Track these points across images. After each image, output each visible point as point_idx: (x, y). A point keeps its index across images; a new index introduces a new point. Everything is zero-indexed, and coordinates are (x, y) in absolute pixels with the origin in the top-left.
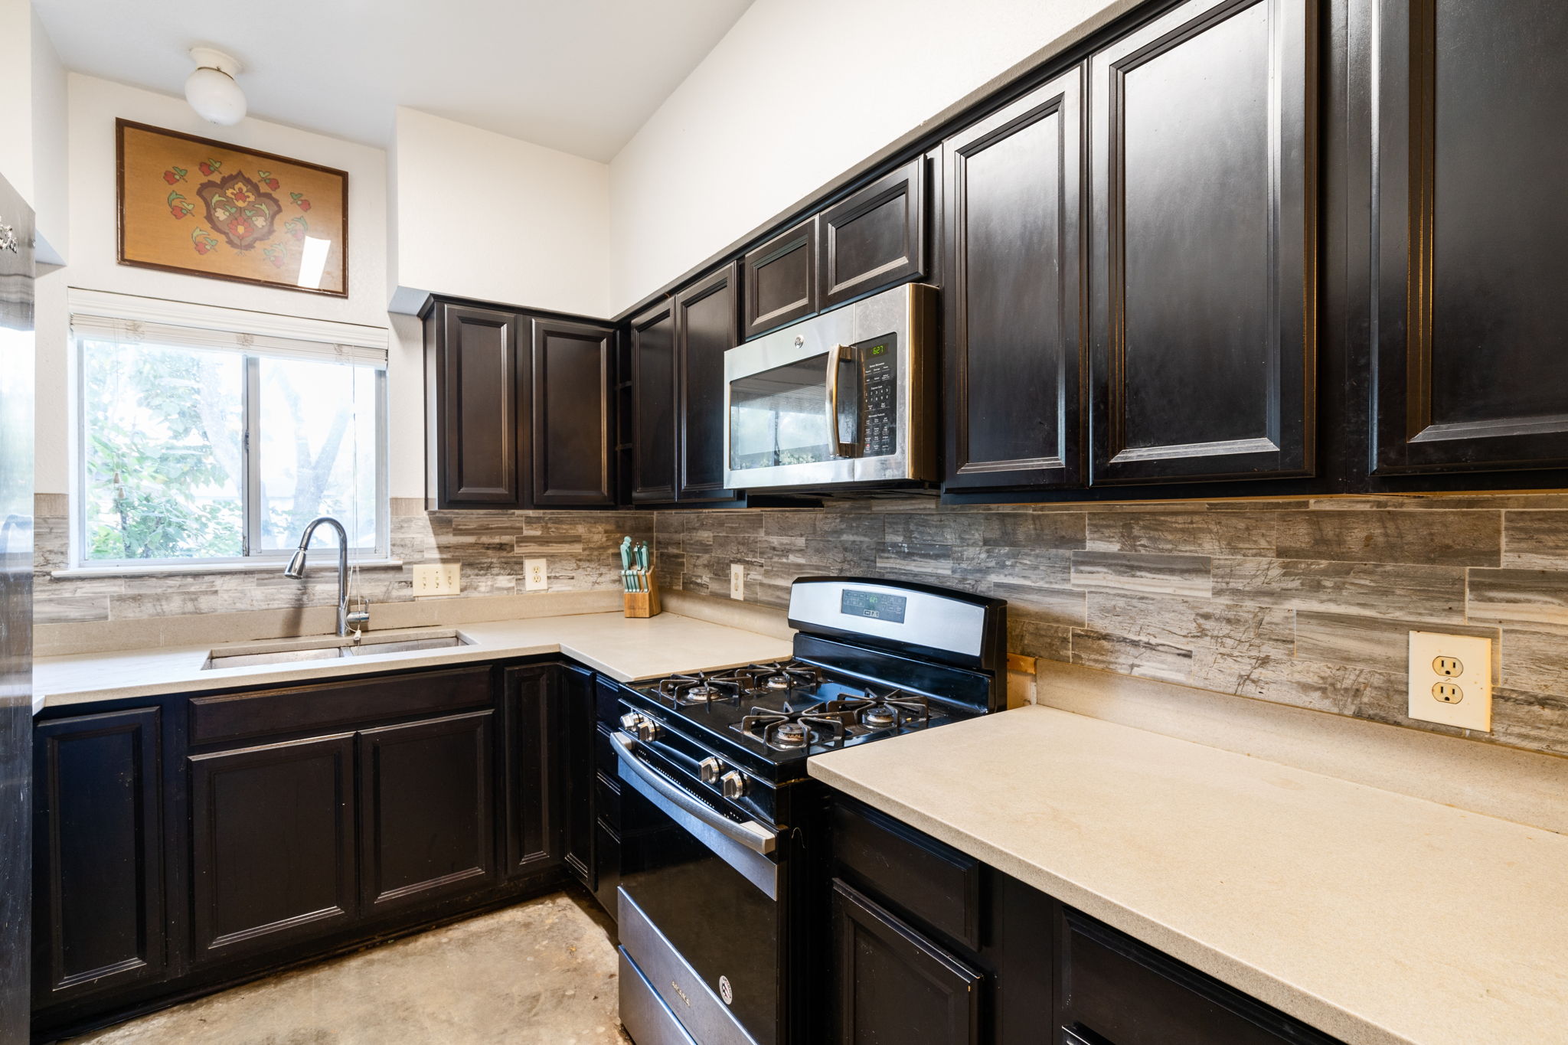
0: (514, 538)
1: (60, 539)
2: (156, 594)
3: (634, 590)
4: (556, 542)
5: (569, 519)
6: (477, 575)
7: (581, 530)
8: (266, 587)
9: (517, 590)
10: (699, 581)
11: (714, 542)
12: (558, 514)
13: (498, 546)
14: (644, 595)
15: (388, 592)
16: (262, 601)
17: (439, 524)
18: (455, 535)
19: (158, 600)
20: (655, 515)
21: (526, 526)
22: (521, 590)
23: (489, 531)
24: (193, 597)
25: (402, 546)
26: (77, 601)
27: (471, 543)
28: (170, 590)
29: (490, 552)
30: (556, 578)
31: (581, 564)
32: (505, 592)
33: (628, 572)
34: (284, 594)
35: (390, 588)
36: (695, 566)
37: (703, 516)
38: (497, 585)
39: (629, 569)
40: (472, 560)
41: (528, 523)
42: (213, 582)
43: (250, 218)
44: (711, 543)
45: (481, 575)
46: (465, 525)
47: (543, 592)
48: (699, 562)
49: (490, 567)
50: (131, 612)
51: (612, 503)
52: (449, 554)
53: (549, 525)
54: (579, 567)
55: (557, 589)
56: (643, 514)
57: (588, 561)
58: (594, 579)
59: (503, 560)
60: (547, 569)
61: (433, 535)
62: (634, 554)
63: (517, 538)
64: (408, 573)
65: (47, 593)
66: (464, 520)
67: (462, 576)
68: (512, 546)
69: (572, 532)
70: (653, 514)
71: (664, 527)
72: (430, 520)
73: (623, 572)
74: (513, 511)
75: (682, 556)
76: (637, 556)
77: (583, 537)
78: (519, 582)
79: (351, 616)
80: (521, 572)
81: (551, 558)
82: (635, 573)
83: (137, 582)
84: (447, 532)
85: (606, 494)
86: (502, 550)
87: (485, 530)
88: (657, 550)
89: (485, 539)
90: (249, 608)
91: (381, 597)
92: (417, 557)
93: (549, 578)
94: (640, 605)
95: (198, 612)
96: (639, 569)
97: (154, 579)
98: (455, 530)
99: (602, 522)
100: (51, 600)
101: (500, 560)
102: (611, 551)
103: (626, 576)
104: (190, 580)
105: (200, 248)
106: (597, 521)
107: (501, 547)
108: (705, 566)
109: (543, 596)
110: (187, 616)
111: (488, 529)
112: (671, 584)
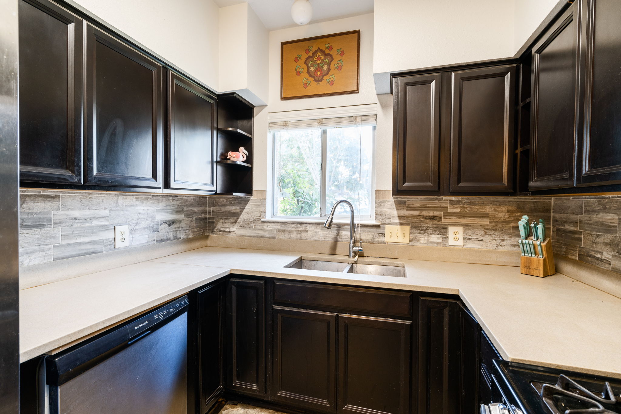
0: (442, 213)
1: (264, 207)
2: (289, 230)
3: (530, 255)
4: (470, 217)
5: (480, 202)
6: (419, 233)
7: (489, 209)
8: (324, 231)
9: (443, 244)
10: (599, 256)
11: (619, 224)
12: (472, 199)
13: (432, 218)
14: (539, 260)
15: (373, 238)
16: (323, 237)
17: (400, 205)
18: (407, 210)
19: (290, 233)
20: (553, 200)
21: (450, 206)
22: (446, 245)
23: (427, 208)
24: (300, 232)
25: (380, 215)
26: (268, 231)
27: (416, 215)
28: (293, 229)
29: (427, 221)
30: (469, 239)
31: (488, 231)
32: (436, 244)
33: (524, 241)
34: (330, 234)
35: (374, 236)
36: (593, 242)
37: (606, 200)
38: (430, 240)
39: (526, 239)
40: (416, 225)
41: (452, 204)
42: (306, 227)
43: (322, 67)
44: (617, 225)
45: (422, 234)
46: (413, 205)
47: (460, 247)
48: (598, 240)
49: (427, 229)
50: (282, 237)
51: (512, 191)
52: (404, 221)
53: (465, 206)
54: (486, 234)
55: (470, 246)
56: (541, 199)
57: (494, 230)
58: (498, 242)
59: (435, 226)
60: (463, 233)
61: (395, 210)
62: (530, 228)
63: (444, 213)
64: (383, 229)
65: (261, 227)
66: (413, 202)
67: (411, 233)
68: (441, 218)
69: (482, 211)
70: (551, 199)
71: (561, 209)
72: (395, 202)
73: (520, 241)
74: (441, 197)
75: (580, 233)
76: (534, 230)
77: (490, 214)
78: (444, 239)
79: (354, 248)
80: (446, 234)
81: (466, 227)
82: (531, 242)
83: (283, 225)
84: (404, 209)
85: (506, 184)
86: (435, 220)
87: (424, 208)
88: (553, 226)
89: (424, 213)
90: (318, 239)
91: (370, 240)
92: (388, 221)
93: (464, 239)
94: (535, 267)
95: (301, 239)
96: (535, 239)
97: (288, 224)
98: (407, 207)
99: (506, 205)
100: (261, 229)
101: (433, 226)
102: (512, 224)
103: (523, 244)
104: (299, 225)
105: (305, 86)
106: (501, 204)
107: (434, 218)
108: (606, 244)
109: (460, 250)
110: (298, 240)
111: (426, 207)
112: (567, 253)
